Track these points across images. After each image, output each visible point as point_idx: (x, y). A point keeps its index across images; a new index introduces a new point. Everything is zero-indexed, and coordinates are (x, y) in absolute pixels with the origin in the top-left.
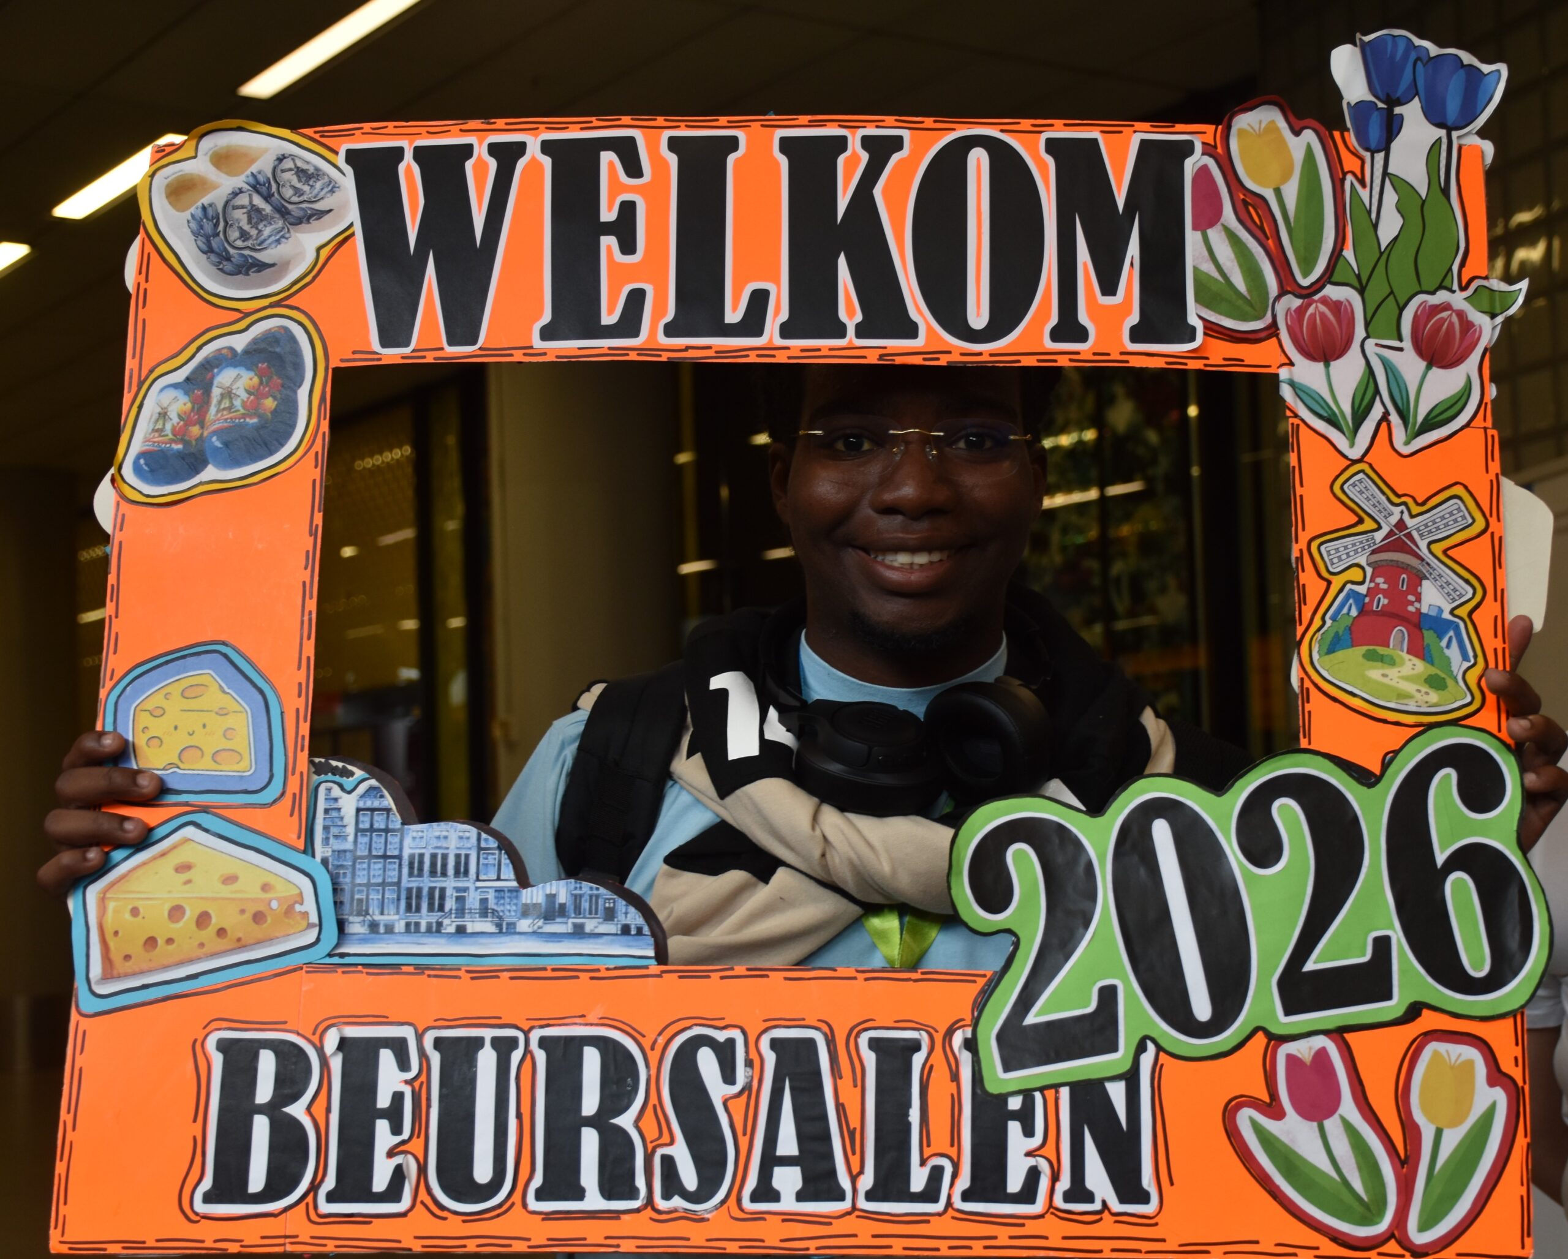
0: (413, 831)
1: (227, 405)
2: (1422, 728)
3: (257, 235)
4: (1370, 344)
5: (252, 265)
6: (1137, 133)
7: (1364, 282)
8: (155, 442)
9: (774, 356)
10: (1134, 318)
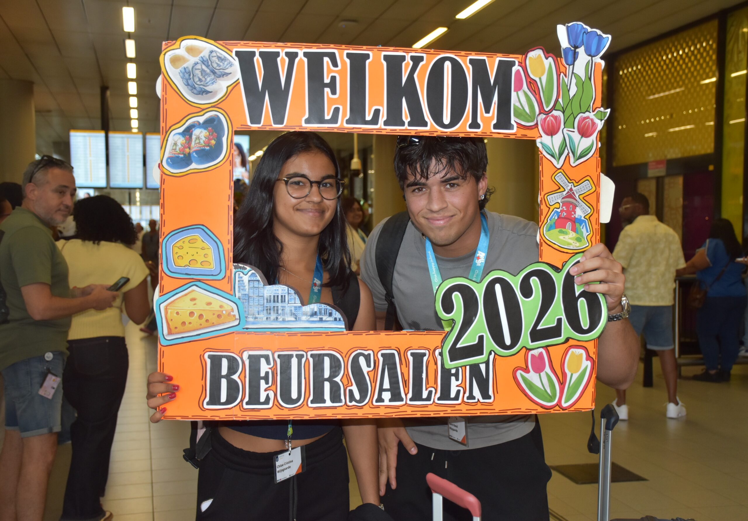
0: (267, 288)
1: (198, 142)
2: (574, 254)
3: (205, 80)
4: (565, 129)
5: (204, 92)
6: (498, 58)
7: (564, 110)
8: (173, 154)
9: (381, 132)
10: (495, 121)
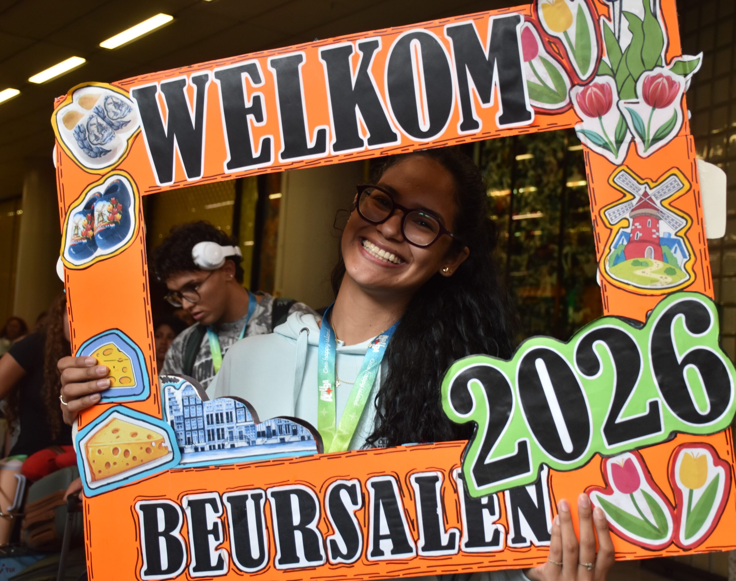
0: (207, 404)
1: (101, 219)
2: (665, 296)
3: (102, 137)
4: (621, 103)
5: (102, 152)
6: (491, 17)
7: (615, 72)
8: (75, 240)
9: (332, 161)
10: (500, 113)
